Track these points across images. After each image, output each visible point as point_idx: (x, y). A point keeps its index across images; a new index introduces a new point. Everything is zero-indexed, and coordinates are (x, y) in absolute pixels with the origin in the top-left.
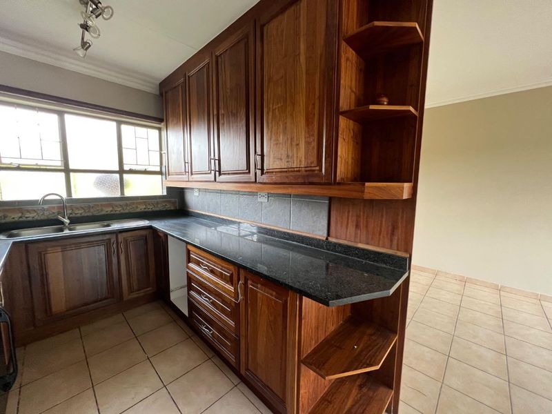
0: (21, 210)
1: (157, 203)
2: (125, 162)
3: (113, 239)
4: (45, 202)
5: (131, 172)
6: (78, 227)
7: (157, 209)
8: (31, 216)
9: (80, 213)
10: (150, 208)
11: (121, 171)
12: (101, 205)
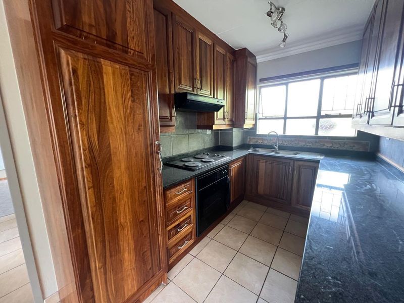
0: (262, 139)
1: (345, 144)
2: (323, 109)
3: (292, 163)
4: (269, 136)
5: (327, 116)
6: (281, 152)
7: (344, 149)
8: (266, 142)
9: (286, 144)
10: (336, 147)
11: (319, 117)
12: (299, 140)
